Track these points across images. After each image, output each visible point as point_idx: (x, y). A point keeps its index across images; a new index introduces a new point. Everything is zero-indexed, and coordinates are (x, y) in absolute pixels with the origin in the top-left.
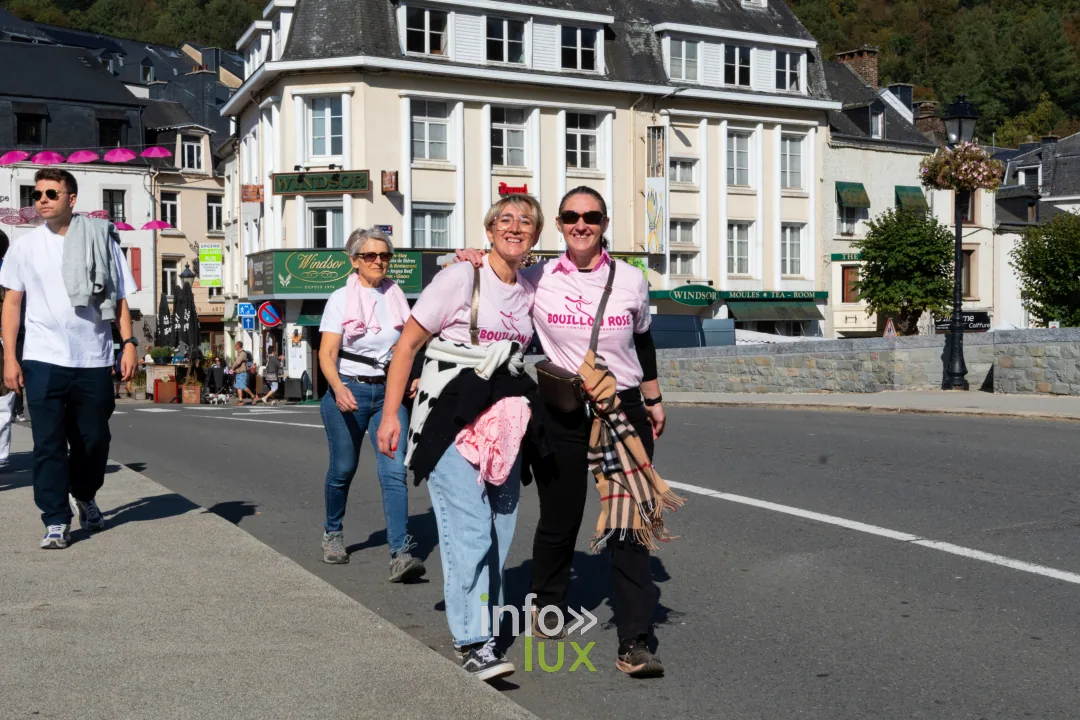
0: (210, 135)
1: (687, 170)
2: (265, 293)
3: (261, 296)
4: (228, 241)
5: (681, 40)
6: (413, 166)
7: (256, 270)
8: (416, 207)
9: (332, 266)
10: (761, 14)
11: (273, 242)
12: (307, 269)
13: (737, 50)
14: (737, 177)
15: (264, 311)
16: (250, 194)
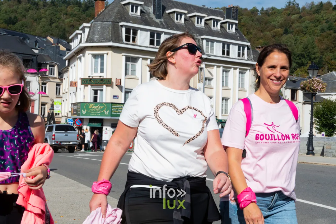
0: (58, 65)
1: (210, 82)
2: (77, 116)
3: (75, 116)
4: (63, 99)
5: (209, 42)
6: (126, 77)
7: (74, 108)
8: (126, 90)
9: (99, 108)
10: (233, 34)
11: (80, 100)
12: (91, 108)
13: (226, 45)
14: (225, 84)
15: (77, 122)
16: (73, 84)
